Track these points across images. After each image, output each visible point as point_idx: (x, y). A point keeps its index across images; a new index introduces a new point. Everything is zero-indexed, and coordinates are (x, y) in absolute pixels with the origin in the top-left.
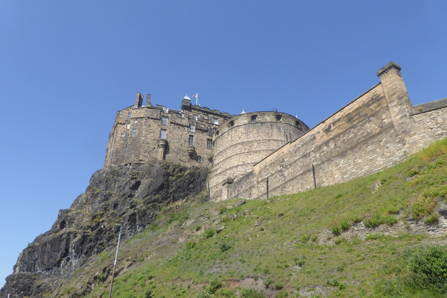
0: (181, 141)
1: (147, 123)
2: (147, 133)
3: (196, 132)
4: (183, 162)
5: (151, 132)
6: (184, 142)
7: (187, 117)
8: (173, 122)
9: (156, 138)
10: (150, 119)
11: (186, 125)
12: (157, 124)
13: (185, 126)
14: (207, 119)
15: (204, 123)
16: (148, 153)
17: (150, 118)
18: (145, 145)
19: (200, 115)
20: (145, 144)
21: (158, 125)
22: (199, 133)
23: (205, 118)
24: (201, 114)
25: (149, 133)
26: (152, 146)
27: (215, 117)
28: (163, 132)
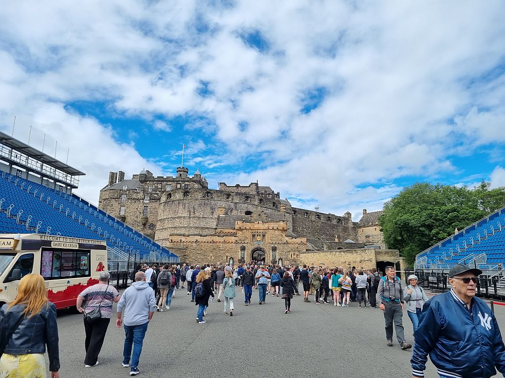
0: (137, 213)
2: (110, 212)
3: (150, 202)
6: (139, 214)
7: (142, 191)
8: (130, 198)
9: (116, 216)
10: (112, 199)
11: (141, 198)
12: (118, 202)
14: (160, 187)
15: (158, 192)
22: (153, 203)
23: (158, 187)
24: (155, 184)
25: (112, 212)
27: (169, 183)
28: (123, 208)
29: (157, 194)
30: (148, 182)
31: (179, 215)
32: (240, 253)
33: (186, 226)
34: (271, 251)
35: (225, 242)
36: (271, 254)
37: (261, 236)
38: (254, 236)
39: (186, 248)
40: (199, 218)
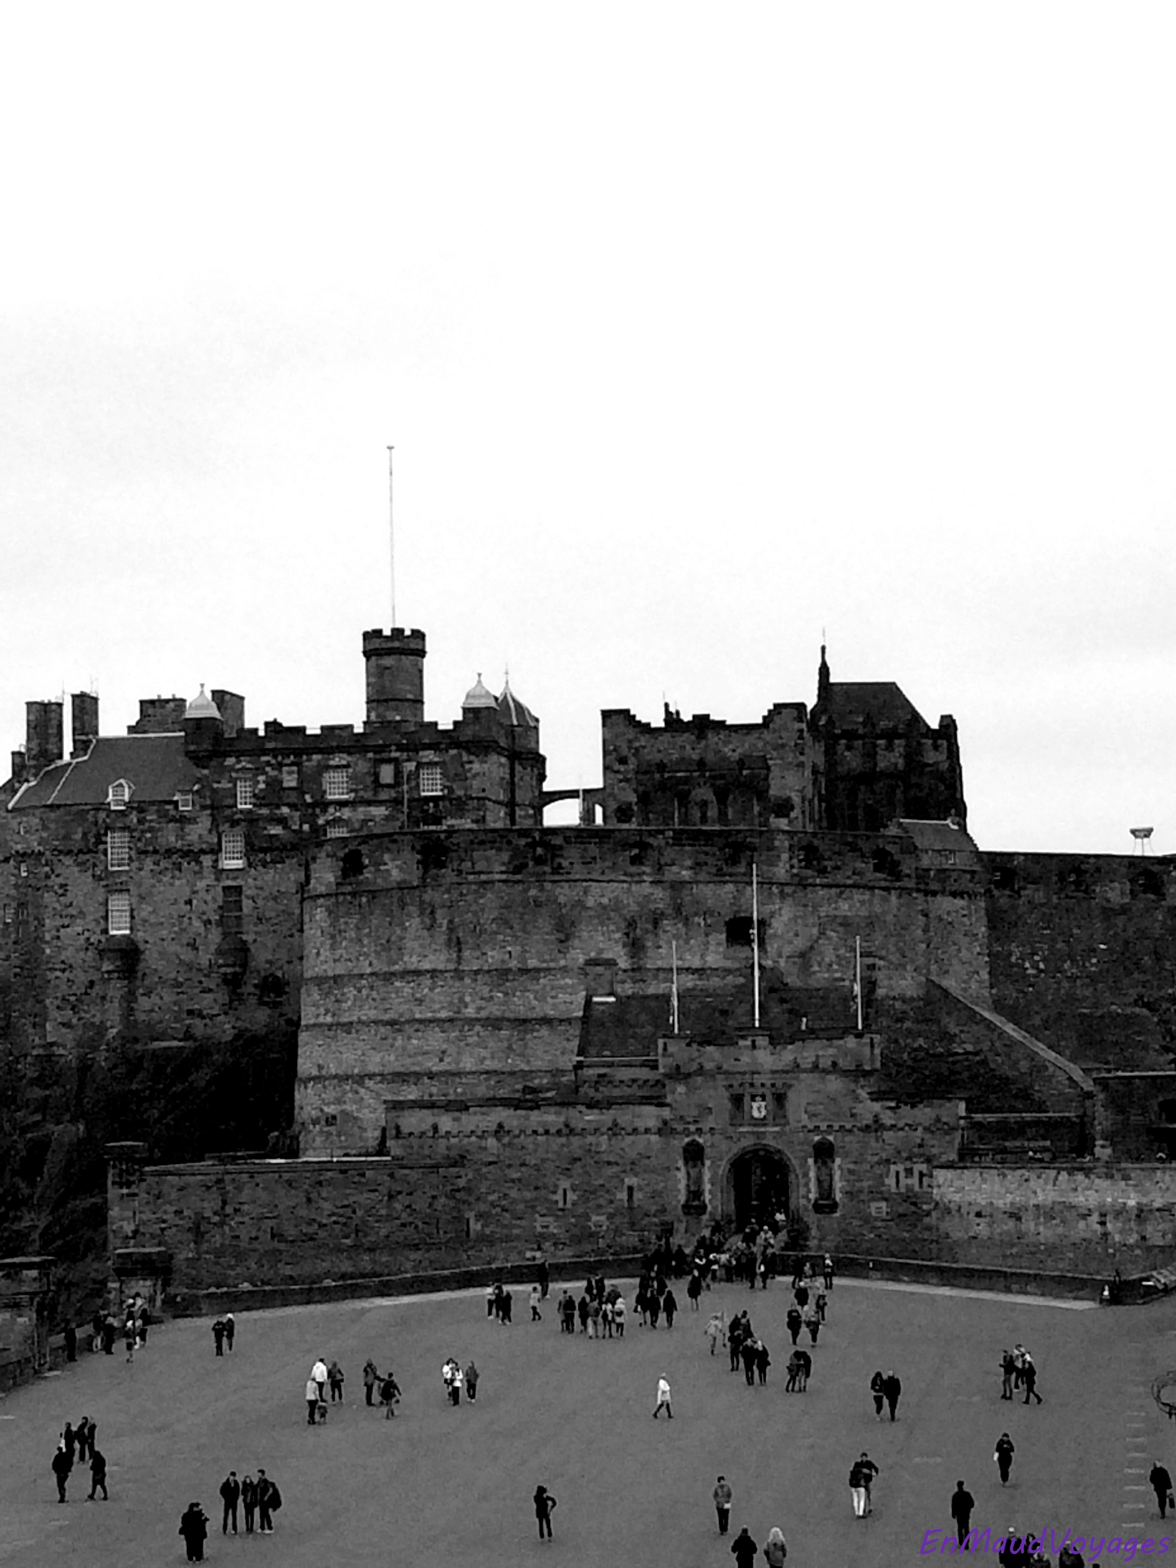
0: (190, 924)
1: (53, 876)
2: (59, 922)
3: (250, 865)
4: (203, 1018)
5: (72, 916)
6: (202, 930)
7: (204, 807)
8: (151, 848)
9: (92, 940)
10: (61, 857)
11: (204, 846)
12: (90, 872)
13: (203, 851)
14: (294, 784)
15: (285, 810)
16: (73, 1009)
17: (60, 852)
18: (57, 978)
19: (266, 773)
20: (58, 973)
21: (94, 876)
22: (264, 867)
23: (285, 785)
24: (268, 769)
25: (66, 921)
26: (82, 978)
27: (336, 761)
28: (119, 904)
29: (282, 821)
30: (230, 761)
31: (412, 962)
32: (681, 1175)
33: (443, 1014)
34: (811, 1161)
35: (615, 1130)
36: (812, 1174)
37: (769, 1097)
38: (737, 1101)
39: (460, 1160)
40: (503, 974)
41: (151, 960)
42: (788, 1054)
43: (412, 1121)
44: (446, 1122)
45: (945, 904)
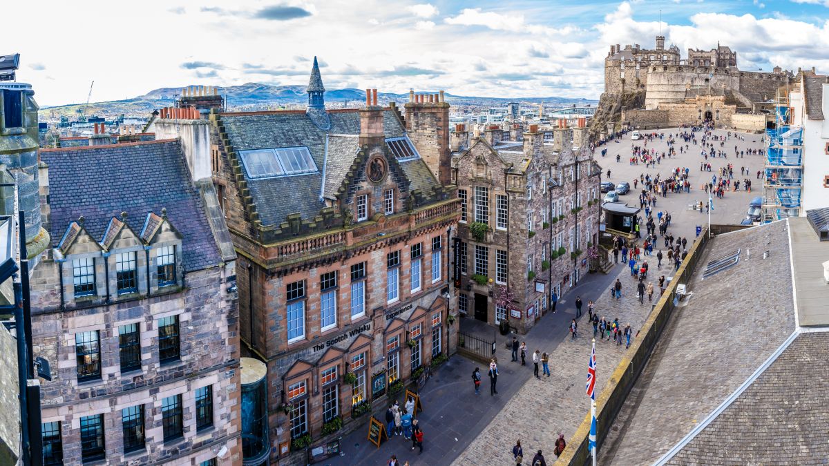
0: (632, 77)
1: (614, 70)
2: (614, 76)
3: (640, 69)
4: (634, 90)
7: (634, 61)
8: (627, 66)
9: (619, 78)
12: (619, 69)
13: (634, 67)
15: (645, 61)
16: (616, 88)
20: (614, 83)
22: (642, 69)
23: (645, 57)
24: (643, 55)
26: (617, 84)
27: (652, 54)
28: (623, 74)
29: (645, 63)
30: (638, 54)
31: (662, 83)
32: (698, 114)
33: (666, 90)
34: (716, 113)
36: (716, 115)
37: (710, 104)
38: (706, 104)
39: (668, 111)
40: (674, 85)
41: (627, 81)
42: (713, 98)
43: (662, 105)
44: (667, 105)
45: (734, 78)
